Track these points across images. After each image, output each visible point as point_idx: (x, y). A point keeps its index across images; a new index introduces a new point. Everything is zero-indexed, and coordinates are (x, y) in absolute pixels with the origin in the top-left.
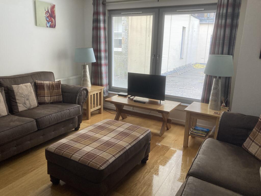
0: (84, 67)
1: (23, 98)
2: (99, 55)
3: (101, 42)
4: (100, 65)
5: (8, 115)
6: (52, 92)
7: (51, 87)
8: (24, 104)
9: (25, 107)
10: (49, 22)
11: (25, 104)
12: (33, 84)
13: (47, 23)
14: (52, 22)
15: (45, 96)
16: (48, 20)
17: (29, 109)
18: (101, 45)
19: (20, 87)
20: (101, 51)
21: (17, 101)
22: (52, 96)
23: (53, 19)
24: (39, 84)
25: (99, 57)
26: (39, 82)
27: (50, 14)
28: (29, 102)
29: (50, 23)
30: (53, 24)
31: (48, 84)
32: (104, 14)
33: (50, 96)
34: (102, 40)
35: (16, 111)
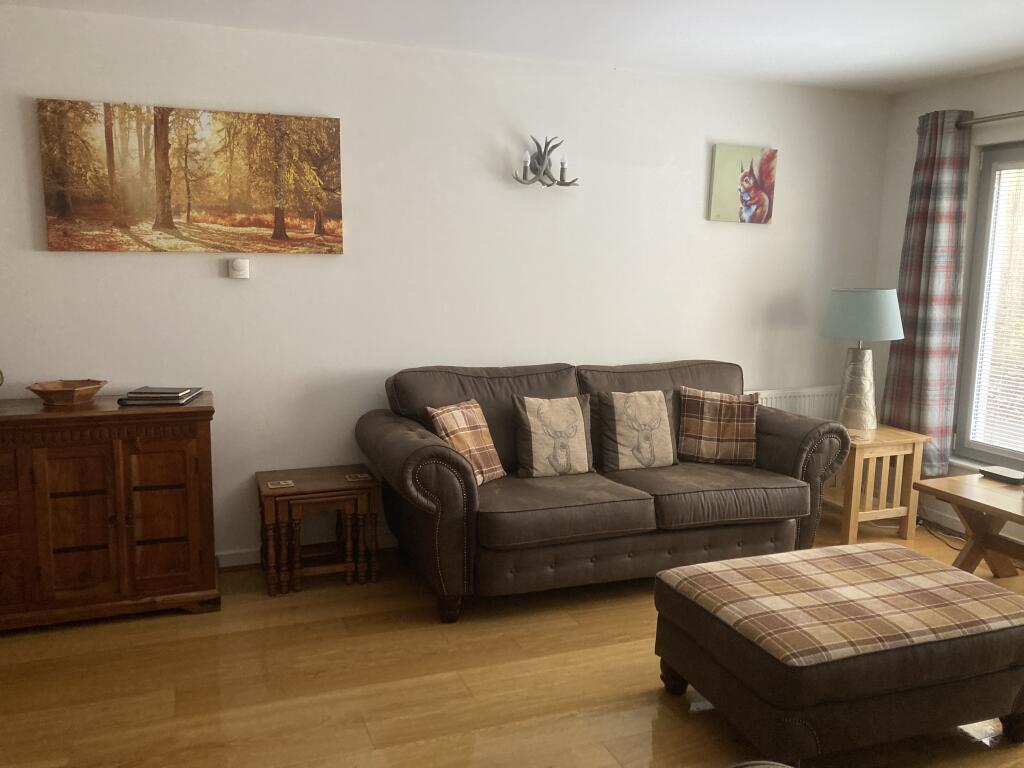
0: (856, 356)
1: (634, 431)
2: (921, 314)
3: (935, 267)
4: (924, 353)
5: (590, 472)
6: (725, 427)
7: (723, 412)
8: (635, 451)
9: (638, 459)
10: (748, 207)
11: (638, 448)
12: (671, 394)
13: (744, 208)
14: (760, 204)
15: (700, 438)
16: (749, 198)
17: (648, 468)
18: (933, 277)
19: (633, 399)
20: (932, 300)
21: (619, 439)
22: (723, 441)
23: (765, 197)
24: (689, 396)
25: (920, 322)
26: (689, 391)
27: (755, 182)
28: (651, 446)
29: (754, 208)
30: (763, 212)
31: (717, 400)
32: (961, 163)
33: (718, 440)
34: (942, 259)
35: (612, 466)
